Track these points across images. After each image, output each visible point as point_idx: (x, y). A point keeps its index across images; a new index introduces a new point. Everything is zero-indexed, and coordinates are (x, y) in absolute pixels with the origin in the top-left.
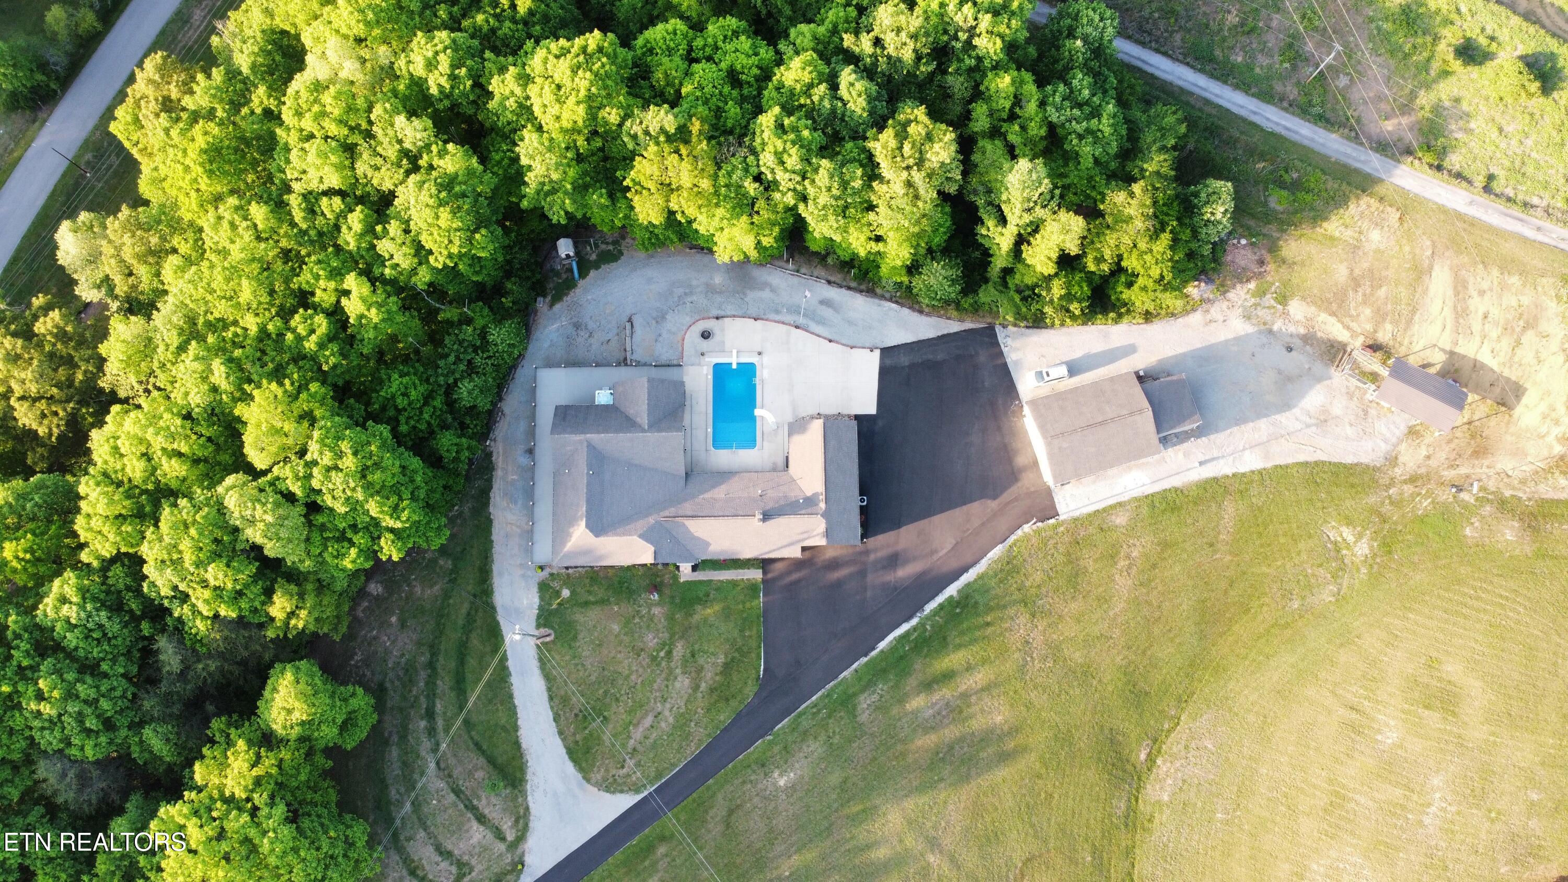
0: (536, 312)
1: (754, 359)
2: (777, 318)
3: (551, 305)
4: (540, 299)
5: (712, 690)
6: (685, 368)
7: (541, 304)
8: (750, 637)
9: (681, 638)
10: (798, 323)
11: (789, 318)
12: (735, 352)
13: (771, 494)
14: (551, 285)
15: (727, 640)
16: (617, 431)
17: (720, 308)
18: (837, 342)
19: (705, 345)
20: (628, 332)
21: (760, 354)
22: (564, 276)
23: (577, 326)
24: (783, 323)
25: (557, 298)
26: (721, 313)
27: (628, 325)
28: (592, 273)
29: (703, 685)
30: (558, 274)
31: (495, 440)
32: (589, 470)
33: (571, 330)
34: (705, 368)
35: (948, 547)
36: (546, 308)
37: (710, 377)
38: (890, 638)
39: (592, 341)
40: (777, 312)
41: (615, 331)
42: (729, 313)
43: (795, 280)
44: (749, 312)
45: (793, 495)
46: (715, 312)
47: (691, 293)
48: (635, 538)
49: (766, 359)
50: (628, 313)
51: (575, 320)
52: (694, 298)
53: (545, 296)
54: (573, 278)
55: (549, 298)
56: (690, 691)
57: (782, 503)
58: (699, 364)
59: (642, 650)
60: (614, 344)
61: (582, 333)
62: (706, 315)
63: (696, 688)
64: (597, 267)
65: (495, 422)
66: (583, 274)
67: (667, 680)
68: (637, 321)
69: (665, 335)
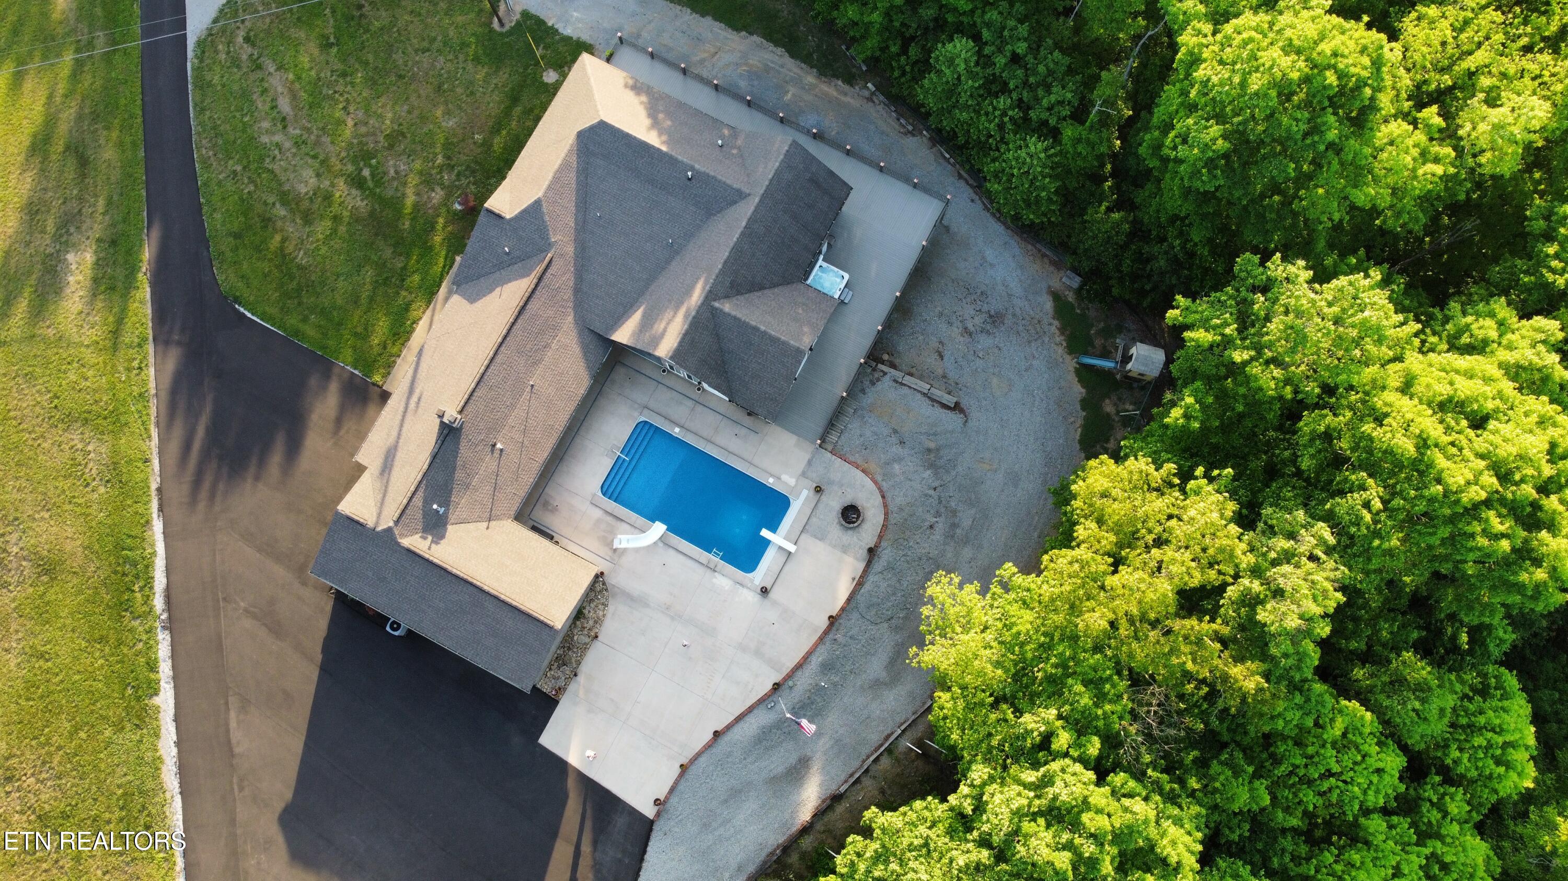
0: (1057, 265)
1: (759, 576)
2: (816, 660)
3: (1056, 297)
4: (1076, 282)
5: (267, 221)
6: (811, 448)
7: (1069, 282)
8: (305, 320)
9: (372, 214)
10: (784, 691)
11: (804, 681)
12: (791, 548)
13: (489, 464)
14: (1092, 313)
15: (323, 283)
16: (737, 251)
17: (890, 567)
18: (708, 746)
19: (834, 503)
20: (938, 393)
21: (764, 591)
22: (1098, 342)
23: (995, 319)
24: (799, 666)
25: (1062, 308)
26: (878, 565)
27: (950, 400)
28: (1078, 391)
29: (281, 211)
30: (1108, 333)
31: (870, 99)
32: (697, 173)
33: (995, 305)
34: (792, 481)
35: (236, 735)
36: (1056, 284)
37: (770, 481)
38: (160, 547)
39: (956, 331)
40: (827, 667)
41: (952, 375)
42: (871, 578)
43: (874, 737)
44: (855, 616)
45: (462, 503)
46: (886, 555)
47: (950, 536)
48: (540, 194)
49: (752, 597)
50: (974, 414)
51: (1009, 321)
52: (938, 535)
53: (1079, 291)
54: (1086, 353)
55: (1071, 297)
56: (286, 187)
57: (459, 475)
58: (804, 474)
59: (391, 147)
60: (931, 360)
61: (978, 320)
62: (889, 535)
63: (285, 198)
64: (1085, 404)
65: (900, 115)
66: (1085, 373)
67: (323, 162)
68: (952, 420)
69: (897, 450)
